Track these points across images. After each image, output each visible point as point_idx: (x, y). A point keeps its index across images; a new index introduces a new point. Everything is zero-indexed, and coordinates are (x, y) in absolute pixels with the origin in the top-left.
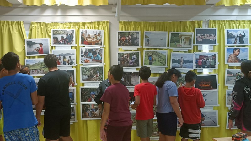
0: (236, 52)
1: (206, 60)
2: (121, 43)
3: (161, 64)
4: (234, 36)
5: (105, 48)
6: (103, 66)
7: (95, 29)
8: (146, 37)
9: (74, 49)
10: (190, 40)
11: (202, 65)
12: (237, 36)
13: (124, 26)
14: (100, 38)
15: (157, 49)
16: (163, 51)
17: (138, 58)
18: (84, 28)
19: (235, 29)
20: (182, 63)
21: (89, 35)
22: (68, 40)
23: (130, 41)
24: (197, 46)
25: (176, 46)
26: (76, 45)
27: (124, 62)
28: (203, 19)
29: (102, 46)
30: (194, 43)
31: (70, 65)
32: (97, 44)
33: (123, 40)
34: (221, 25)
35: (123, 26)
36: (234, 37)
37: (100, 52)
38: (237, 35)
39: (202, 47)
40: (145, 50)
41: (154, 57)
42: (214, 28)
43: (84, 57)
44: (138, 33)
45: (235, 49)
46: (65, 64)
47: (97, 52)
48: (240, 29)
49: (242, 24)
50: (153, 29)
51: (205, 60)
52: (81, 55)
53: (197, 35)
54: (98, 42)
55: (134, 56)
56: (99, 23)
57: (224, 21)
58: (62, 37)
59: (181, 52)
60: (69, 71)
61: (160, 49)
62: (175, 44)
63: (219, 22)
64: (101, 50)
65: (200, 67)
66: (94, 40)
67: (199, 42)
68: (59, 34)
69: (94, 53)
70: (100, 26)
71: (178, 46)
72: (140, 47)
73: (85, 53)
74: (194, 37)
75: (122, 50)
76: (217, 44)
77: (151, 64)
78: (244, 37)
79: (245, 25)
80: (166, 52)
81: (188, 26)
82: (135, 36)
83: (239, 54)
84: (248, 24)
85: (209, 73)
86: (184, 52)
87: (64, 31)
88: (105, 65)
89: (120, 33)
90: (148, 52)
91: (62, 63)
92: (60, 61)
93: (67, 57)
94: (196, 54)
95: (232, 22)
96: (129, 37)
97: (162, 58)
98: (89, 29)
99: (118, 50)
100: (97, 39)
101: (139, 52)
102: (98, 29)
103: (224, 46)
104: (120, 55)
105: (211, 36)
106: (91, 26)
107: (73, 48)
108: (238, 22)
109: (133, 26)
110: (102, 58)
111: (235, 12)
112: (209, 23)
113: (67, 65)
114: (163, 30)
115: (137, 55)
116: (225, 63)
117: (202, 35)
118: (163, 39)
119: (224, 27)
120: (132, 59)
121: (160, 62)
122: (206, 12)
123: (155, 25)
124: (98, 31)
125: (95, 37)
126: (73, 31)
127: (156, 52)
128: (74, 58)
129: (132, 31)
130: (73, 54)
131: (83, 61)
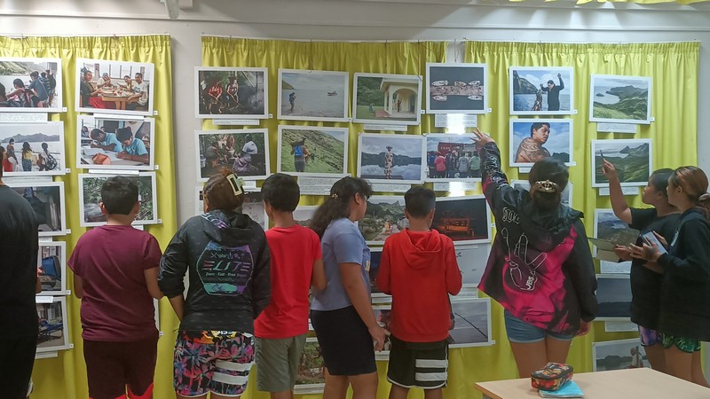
1: (457, 154)
2: (207, 102)
3: (329, 166)
4: (533, 87)
5: (158, 118)
6: (153, 175)
7: (125, 59)
8: (285, 86)
9: (57, 122)
10: (413, 98)
11: (447, 169)
12: (542, 88)
13: (217, 53)
14: (141, 87)
15: (319, 124)
16: (337, 129)
17: (261, 148)
18: (91, 57)
19: (536, 67)
20: (390, 164)
21: (106, 77)
22: (38, 91)
23: (235, 97)
24: (433, 116)
25: (371, 115)
26: (65, 110)
27: (220, 162)
28: (449, 38)
29: (150, 112)
30: (424, 107)
31: (44, 172)
32: (132, 105)
33: (215, 94)
34: (498, 55)
35: (214, 51)
36: (532, 90)
37: (142, 132)
38: (541, 85)
39: (445, 119)
40: (282, 127)
41: (310, 146)
42: (479, 65)
43: (93, 146)
44: (262, 74)
45: (536, 126)
46: (27, 167)
47: (134, 133)
48: (549, 67)
49: (554, 54)
50: (307, 65)
51: (454, 155)
52: (82, 141)
53: (431, 82)
54: (135, 101)
55: (250, 145)
56: (137, 41)
57: (506, 45)
58: (18, 83)
59: (387, 132)
60: (41, 190)
61: (326, 124)
62: (371, 109)
63: (494, 46)
64: (146, 125)
65: (442, 174)
66: (124, 94)
67: (436, 105)
68: (8, 72)
69: (124, 134)
70: (142, 48)
71: (377, 115)
72: (266, 116)
73: (96, 133)
74: (425, 88)
75: (212, 125)
76: (487, 109)
77: (300, 168)
78: (561, 92)
79: (564, 57)
80: (343, 133)
81: (406, 55)
82: (252, 82)
83: (547, 137)
84: (571, 55)
85: (467, 192)
86: (397, 132)
87: (23, 65)
88: (158, 172)
89: (204, 75)
90: (292, 131)
91: (20, 166)
92: (11, 159)
93: (36, 147)
94: (428, 139)
95: (528, 49)
96: (234, 85)
97: (332, 151)
98: (105, 58)
99: (199, 125)
100: (132, 91)
101: (265, 131)
102: (137, 59)
103: (508, 115)
104: (207, 142)
105: (472, 86)
106: (114, 51)
107: (56, 118)
108: (544, 47)
109: (245, 54)
110: (148, 149)
111: (537, 20)
112: (465, 49)
113: (35, 172)
114: (336, 65)
115: (259, 139)
116: (511, 165)
117: (447, 83)
118: (334, 94)
119: (507, 61)
120: (243, 154)
121: (328, 163)
122: (458, 17)
123: (310, 53)
124: (136, 68)
125: (125, 84)
126: (54, 65)
127: (316, 133)
128: (56, 148)
129: (242, 68)
130: (56, 138)
131: (87, 160)
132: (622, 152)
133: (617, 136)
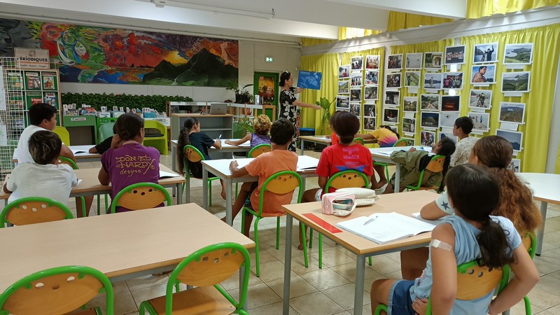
0: (482, 71)
2: (390, 65)
11: (449, 85)
12: (485, 52)
13: (393, 50)
15: (414, 70)
16: (418, 72)
19: (485, 44)
20: (432, 83)
21: (371, 60)
23: (395, 63)
24: (446, 66)
25: (429, 66)
27: (390, 83)
29: (379, 69)
32: (375, 67)
33: (391, 63)
34: (471, 40)
37: (377, 75)
39: (450, 67)
40: (405, 72)
42: (464, 45)
43: (368, 79)
44: (402, 55)
45: (482, 67)
46: (356, 84)
47: (375, 75)
48: (490, 43)
49: (493, 37)
50: (414, 51)
51: (451, 80)
52: (366, 78)
53: (447, 53)
55: (397, 78)
57: (474, 36)
58: (356, 63)
59: (432, 72)
62: (429, 64)
64: (377, 73)
65: (447, 87)
67: (448, 62)
69: (373, 75)
70: (379, 51)
71: (430, 66)
72: (402, 68)
73: (368, 75)
74: (444, 56)
75: (390, 72)
76: (465, 62)
77: (409, 84)
78: (493, 53)
79: (496, 38)
82: (399, 58)
83: (485, 72)
86: (435, 72)
88: (379, 86)
92: (354, 82)
94: (445, 74)
95: (483, 37)
96: (395, 60)
97: (416, 79)
100: (376, 63)
102: (377, 54)
103: (472, 64)
104: (389, 77)
105: (460, 54)
106: (373, 53)
107: (362, 72)
109: (399, 50)
110: (377, 79)
111: (489, 24)
114: (421, 51)
117: (452, 53)
118: (418, 60)
119: (474, 42)
120: (396, 80)
121: (415, 83)
124: (377, 57)
125: (374, 62)
129: (398, 54)
132: (516, 77)
133: (515, 70)
